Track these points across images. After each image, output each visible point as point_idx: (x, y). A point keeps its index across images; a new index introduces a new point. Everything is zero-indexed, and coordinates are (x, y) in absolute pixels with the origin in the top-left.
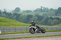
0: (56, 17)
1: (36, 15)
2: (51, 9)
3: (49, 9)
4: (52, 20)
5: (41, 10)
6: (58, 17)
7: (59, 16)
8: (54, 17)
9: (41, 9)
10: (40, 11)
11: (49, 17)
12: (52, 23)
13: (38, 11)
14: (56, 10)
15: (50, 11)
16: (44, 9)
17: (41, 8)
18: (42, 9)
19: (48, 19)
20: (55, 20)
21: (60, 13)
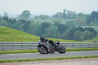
0: (87, 27)
2: (80, 15)
3: (77, 14)
4: (81, 32)
5: (64, 16)
6: (91, 27)
7: (92, 25)
8: (84, 27)
9: (64, 13)
10: (62, 17)
11: (77, 27)
12: (81, 37)
14: (88, 15)
15: (78, 17)
16: (68, 14)
19: (74, 29)
20: (86, 31)
21: (94, 21)
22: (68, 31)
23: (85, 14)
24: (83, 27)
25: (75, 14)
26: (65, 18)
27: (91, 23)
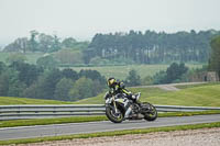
0: (84, 69)
1: (15, 64)
2: (68, 42)
3: (61, 41)
4: (70, 81)
5: (31, 45)
6: (92, 69)
7: (96, 64)
8: (78, 70)
9: (32, 40)
10: (30, 49)
11: (61, 69)
12: (72, 92)
13: (19, 46)
14: (85, 43)
15: (64, 47)
16: (42, 42)
17: (33, 36)
18: (37, 39)
19: (56, 76)
20: (83, 79)
21: (100, 55)
22: (41, 80)
23: (78, 41)
24: (74, 69)
25: (57, 42)
26: (35, 50)
27: (93, 59)
